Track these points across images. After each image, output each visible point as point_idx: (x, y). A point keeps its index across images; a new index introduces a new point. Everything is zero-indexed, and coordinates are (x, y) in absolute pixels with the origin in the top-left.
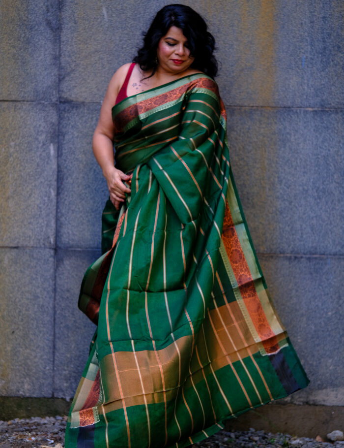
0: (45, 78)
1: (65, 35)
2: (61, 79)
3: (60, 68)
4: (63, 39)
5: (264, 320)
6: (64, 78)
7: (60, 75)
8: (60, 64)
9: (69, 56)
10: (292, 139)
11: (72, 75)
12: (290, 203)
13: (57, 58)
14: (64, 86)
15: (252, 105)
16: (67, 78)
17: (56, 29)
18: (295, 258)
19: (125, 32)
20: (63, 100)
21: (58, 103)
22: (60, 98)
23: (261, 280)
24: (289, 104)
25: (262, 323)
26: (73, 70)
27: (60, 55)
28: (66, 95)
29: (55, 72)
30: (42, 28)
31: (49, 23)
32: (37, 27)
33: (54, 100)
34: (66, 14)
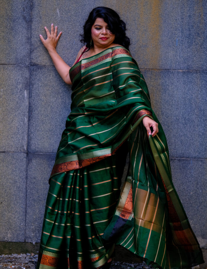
0: (22, 51)
1: (34, 25)
2: (31, 51)
3: (31, 45)
4: (33, 27)
6: (33, 51)
7: (31, 49)
8: (31, 42)
9: (37, 38)
10: (170, 88)
11: (38, 49)
12: (169, 127)
13: (29, 39)
14: (33, 55)
15: (146, 68)
16: (35, 51)
17: (29, 21)
19: (70, 23)
20: (32, 64)
21: (30, 65)
22: (31, 62)
24: (168, 68)
27: (31, 37)
28: (34, 61)
29: (28, 47)
30: (20, 21)
31: (24, 18)
32: (17, 20)
33: (27, 64)
34: (35, 12)
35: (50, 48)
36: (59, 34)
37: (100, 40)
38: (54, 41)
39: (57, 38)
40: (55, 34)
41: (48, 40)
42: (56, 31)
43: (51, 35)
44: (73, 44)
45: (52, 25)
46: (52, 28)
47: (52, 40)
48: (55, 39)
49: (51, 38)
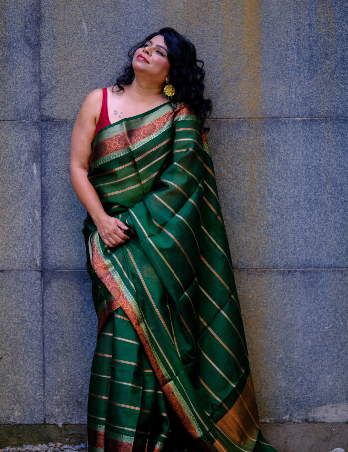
0: (26, 96)
1: (45, 51)
2: (41, 97)
3: (41, 85)
4: (43, 55)
6: (45, 95)
7: (40, 93)
8: (40, 81)
9: (50, 73)
10: (282, 150)
11: (53, 92)
12: (282, 215)
13: (37, 75)
14: (45, 103)
15: (239, 117)
16: (48, 96)
17: (35, 46)
18: (289, 272)
20: (45, 118)
21: (40, 121)
22: (41, 116)
26: (54, 87)
27: (40, 72)
28: (46, 113)
30: (20, 45)
31: (27, 40)
32: (15, 44)
33: (35, 118)
34: (45, 30)
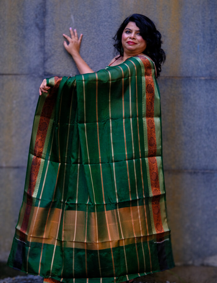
0: (35, 60)
1: (48, 32)
2: (45, 60)
3: (45, 53)
4: (46, 35)
5: (160, 220)
6: (47, 60)
7: (44, 58)
8: (44, 51)
9: (50, 46)
10: (192, 97)
11: (52, 58)
12: (191, 137)
13: (42, 47)
14: (47, 65)
15: (166, 76)
16: (49, 60)
17: (42, 29)
18: (194, 172)
19: (86, 30)
20: (46, 74)
21: (43, 75)
22: (45, 72)
23: (164, 195)
24: (190, 75)
25: (158, 222)
26: (53, 55)
27: (44, 45)
28: (48, 71)
29: (42, 56)
30: (33, 28)
31: (37, 25)
32: (29, 28)
33: (41, 73)
34: (48, 19)
35: (74, 53)
36: (80, 37)
37: (127, 44)
38: (77, 44)
39: (79, 41)
40: (76, 38)
41: (70, 45)
42: (76, 34)
43: (73, 40)
44: (89, 52)
45: (71, 29)
46: (72, 33)
47: (75, 44)
48: (77, 43)
49: (74, 42)
